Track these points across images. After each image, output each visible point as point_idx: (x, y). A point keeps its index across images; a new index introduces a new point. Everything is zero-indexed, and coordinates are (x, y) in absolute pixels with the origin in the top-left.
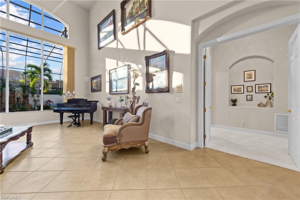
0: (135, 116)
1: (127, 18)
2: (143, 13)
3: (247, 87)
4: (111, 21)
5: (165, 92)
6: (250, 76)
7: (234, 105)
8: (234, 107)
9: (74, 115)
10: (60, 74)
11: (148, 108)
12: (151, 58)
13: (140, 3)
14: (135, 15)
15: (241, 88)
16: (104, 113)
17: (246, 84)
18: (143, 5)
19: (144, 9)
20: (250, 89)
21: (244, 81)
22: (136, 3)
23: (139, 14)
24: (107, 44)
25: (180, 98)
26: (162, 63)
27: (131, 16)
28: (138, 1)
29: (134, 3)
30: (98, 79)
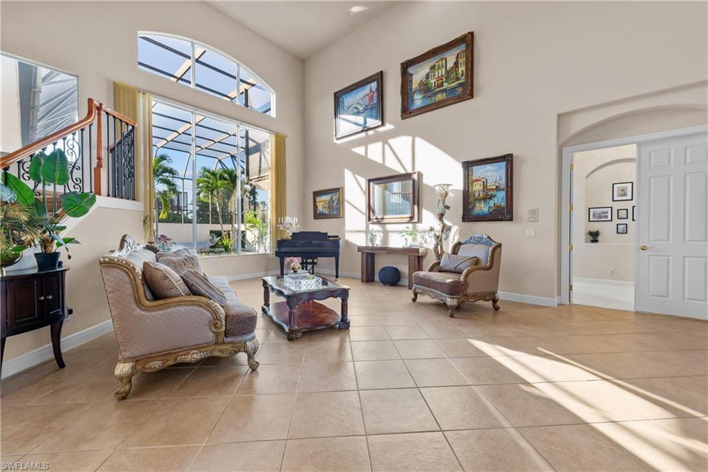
1: (413, 90)
3: (618, 210)
5: (504, 221)
6: (623, 193)
7: (595, 241)
8: (594, 244)
11: (497, 245)
12: (472, 165)
13: (448, 69)
14: (435, 89)
15: (607, 212)
17: (616, 206)
18: (454, 74)
19: (456, 81)
20: (623, 213)
21: (613, 201)
22: (437, 68)
23: (444, 88)
24: (362, 131)
25: (533, 230)
26: (498, 174)
27: (425, 88)
28: (442, 66)
29: (433, 68)
30: (336, 195)
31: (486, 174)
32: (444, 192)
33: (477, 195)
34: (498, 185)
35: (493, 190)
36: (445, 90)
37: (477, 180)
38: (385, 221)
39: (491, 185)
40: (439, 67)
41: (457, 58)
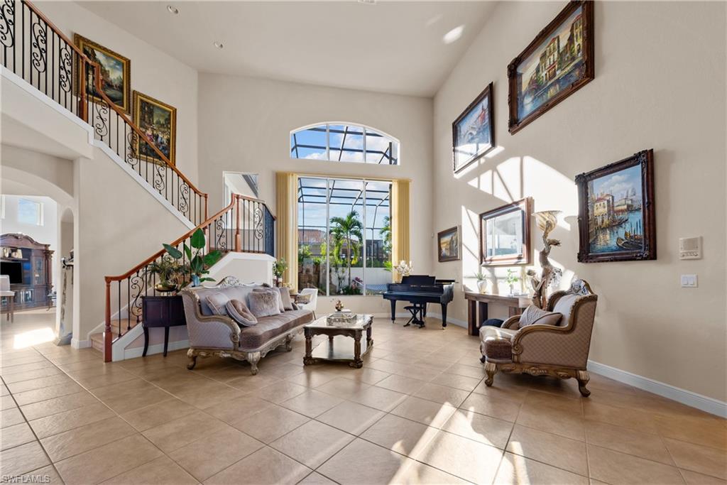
0: (550, 313)
1: (523, 93)
2: (570, 73)
4: (483, 109)
5: (638, 260)
9: (412, 305)
10: (372, 229)
11: (586, 297)
12: (592, 177)
13: (561, 51)
14: (547, 83)
16: (471, 305)
18: (568, 55)
19: (571, 63)
22: (548, 54)
23: (556, 78)
24: (475, 160)
25: (695, 276)
26: (629, 186)
27: (536, 86)
28: (554, 49)
29: (544, 56)
30: (455, 235)
31: (612, 188)
32: (545, 223)
33: (599, 220)
34: (630, 202)
35: (622, 211)
36: (558, 81)
37: (599, 200)
38: (493, 263)
39: (620, 204)
40: (550, 52)
41: (572, 30)
